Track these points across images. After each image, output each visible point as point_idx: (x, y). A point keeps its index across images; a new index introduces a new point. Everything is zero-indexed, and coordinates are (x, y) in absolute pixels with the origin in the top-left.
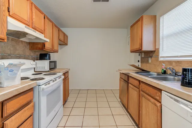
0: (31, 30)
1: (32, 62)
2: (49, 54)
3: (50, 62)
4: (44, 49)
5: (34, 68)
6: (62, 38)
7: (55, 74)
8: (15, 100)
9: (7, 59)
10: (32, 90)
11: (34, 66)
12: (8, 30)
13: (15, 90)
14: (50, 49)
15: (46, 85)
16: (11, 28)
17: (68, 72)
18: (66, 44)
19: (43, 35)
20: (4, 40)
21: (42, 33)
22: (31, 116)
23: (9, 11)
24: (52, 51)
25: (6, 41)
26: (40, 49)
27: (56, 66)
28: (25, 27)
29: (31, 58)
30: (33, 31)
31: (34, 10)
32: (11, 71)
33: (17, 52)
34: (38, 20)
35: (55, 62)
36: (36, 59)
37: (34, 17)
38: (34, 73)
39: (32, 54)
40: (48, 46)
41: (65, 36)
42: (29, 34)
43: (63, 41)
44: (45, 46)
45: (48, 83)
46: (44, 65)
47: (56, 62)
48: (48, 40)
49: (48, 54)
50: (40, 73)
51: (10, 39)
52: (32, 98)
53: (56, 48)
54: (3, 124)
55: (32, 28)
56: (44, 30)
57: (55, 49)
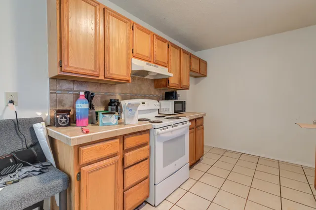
0: (152, 65)
1: (156, 102)
2: (176, 93)
3: (175, 103)
4: (168, 87)
5: (159, 110)
6: (195, 67)
7: (178, 119)
8: (133, 137)
9: (135, 99)
10: (147, 131)
11: (158, 108)
12: (132, 71)
13: (132, 128)
14: (176, 85)
15: (163, 129)
16: (134, 68)
17: (202, 118)
18: (205, 76)
19: (167, 69)
20: (128, 81)
21: (166, 67)
22: (146, 159)
23: (133, 53)
24: (180, 88)
25: (130, 82)
26: (163, 86)
27: (185, 109)
28: (147, 64)
29: (156, 98)
30: (155, 66)
31: (156, 41)
32: (131, 110)
33: (142, 92)
34: (161, 52)
35: (183, 104)
36: (161, 98)
37: (155, 50)
38: (158, 115)
39: (157, 93)
40: (173, 82)
41: (202, 63)
42: (152, 72)
43: (198, 71)
44: (169, 83)
45: (166, 127)
46: (168, 106)
47: (185, 103)
48: (171, 75)
49: (173, 92)
50: (162, 116)
51: (137, 79)
52: (148, 140)
53: (185, 83)
54: (124, 155)
55: (154, 63)
56: (168, 62)
57: (183, 85)
